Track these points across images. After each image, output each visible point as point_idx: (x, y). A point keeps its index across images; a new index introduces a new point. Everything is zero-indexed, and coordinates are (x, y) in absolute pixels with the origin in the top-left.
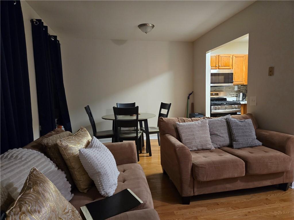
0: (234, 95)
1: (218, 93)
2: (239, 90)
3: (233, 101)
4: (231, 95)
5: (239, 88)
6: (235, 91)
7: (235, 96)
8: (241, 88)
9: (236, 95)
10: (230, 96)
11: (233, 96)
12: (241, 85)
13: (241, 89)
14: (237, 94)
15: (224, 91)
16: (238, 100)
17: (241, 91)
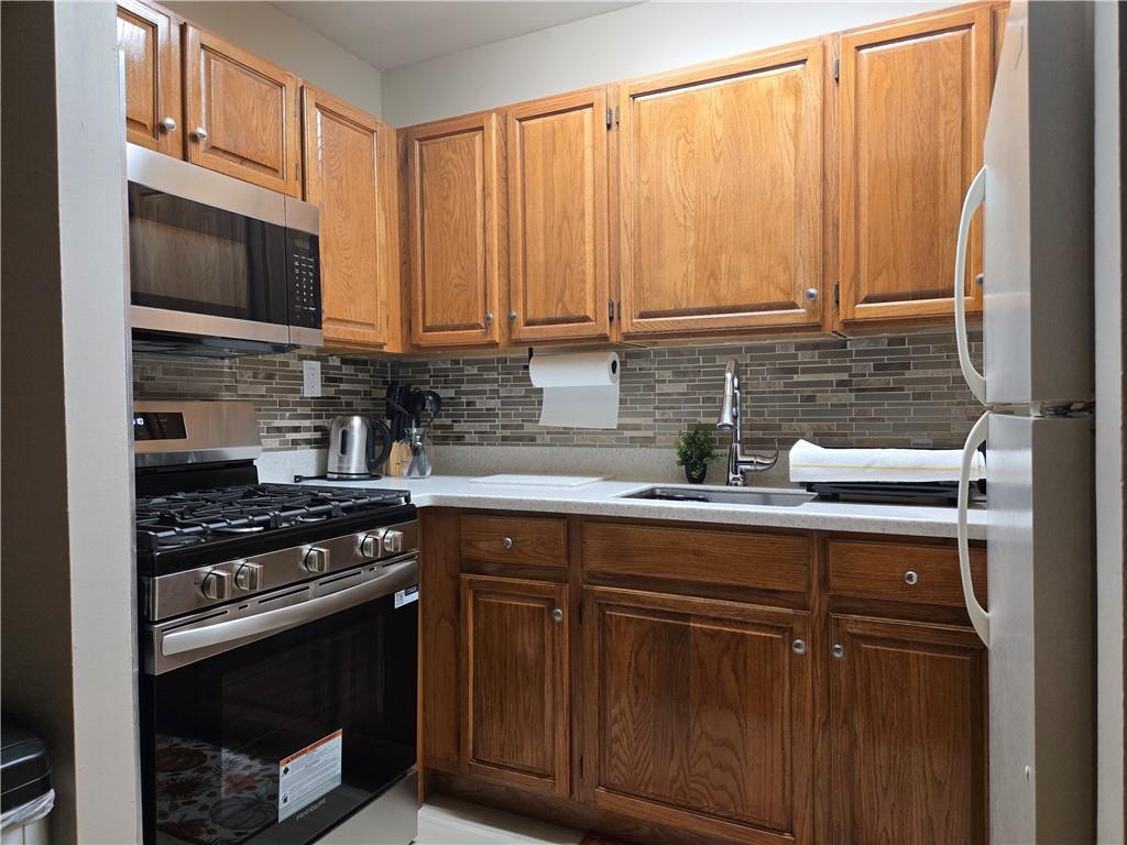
0: (296, 429)
1: (178, 417)
2: (331, 391)
3: (298, 478)
4: (279, 429)
5: (328, 379)
6: (304, 403)
7: (308, 442)
8: (341, 380)
9: (316, 429)
10: (274, 442)
11: (295, 443)
12: (344, 361)
13: (343, 386)
14: (318, 422)
15: (226, 395)
16: (333, 466)
17: (344, 398)
